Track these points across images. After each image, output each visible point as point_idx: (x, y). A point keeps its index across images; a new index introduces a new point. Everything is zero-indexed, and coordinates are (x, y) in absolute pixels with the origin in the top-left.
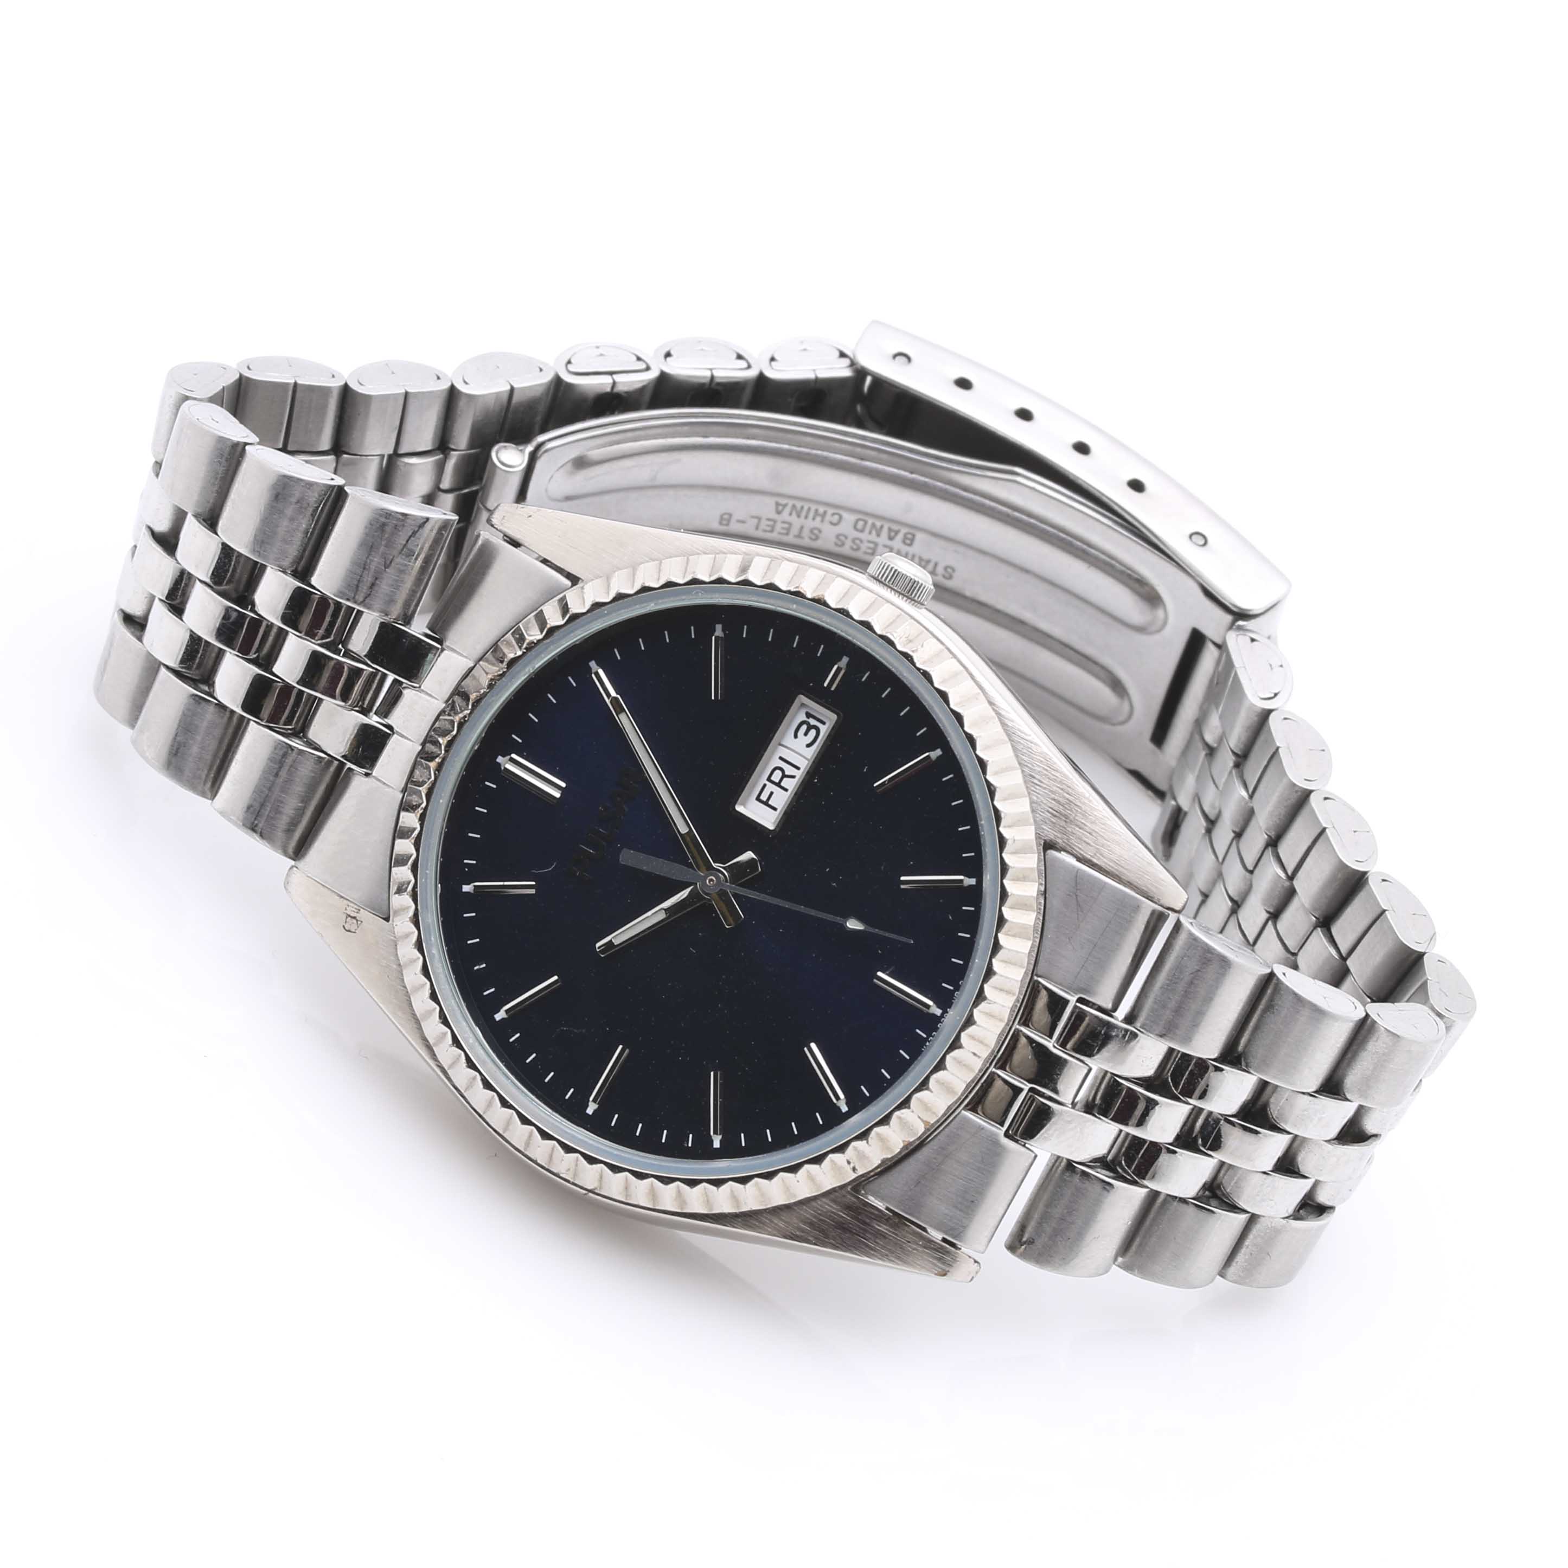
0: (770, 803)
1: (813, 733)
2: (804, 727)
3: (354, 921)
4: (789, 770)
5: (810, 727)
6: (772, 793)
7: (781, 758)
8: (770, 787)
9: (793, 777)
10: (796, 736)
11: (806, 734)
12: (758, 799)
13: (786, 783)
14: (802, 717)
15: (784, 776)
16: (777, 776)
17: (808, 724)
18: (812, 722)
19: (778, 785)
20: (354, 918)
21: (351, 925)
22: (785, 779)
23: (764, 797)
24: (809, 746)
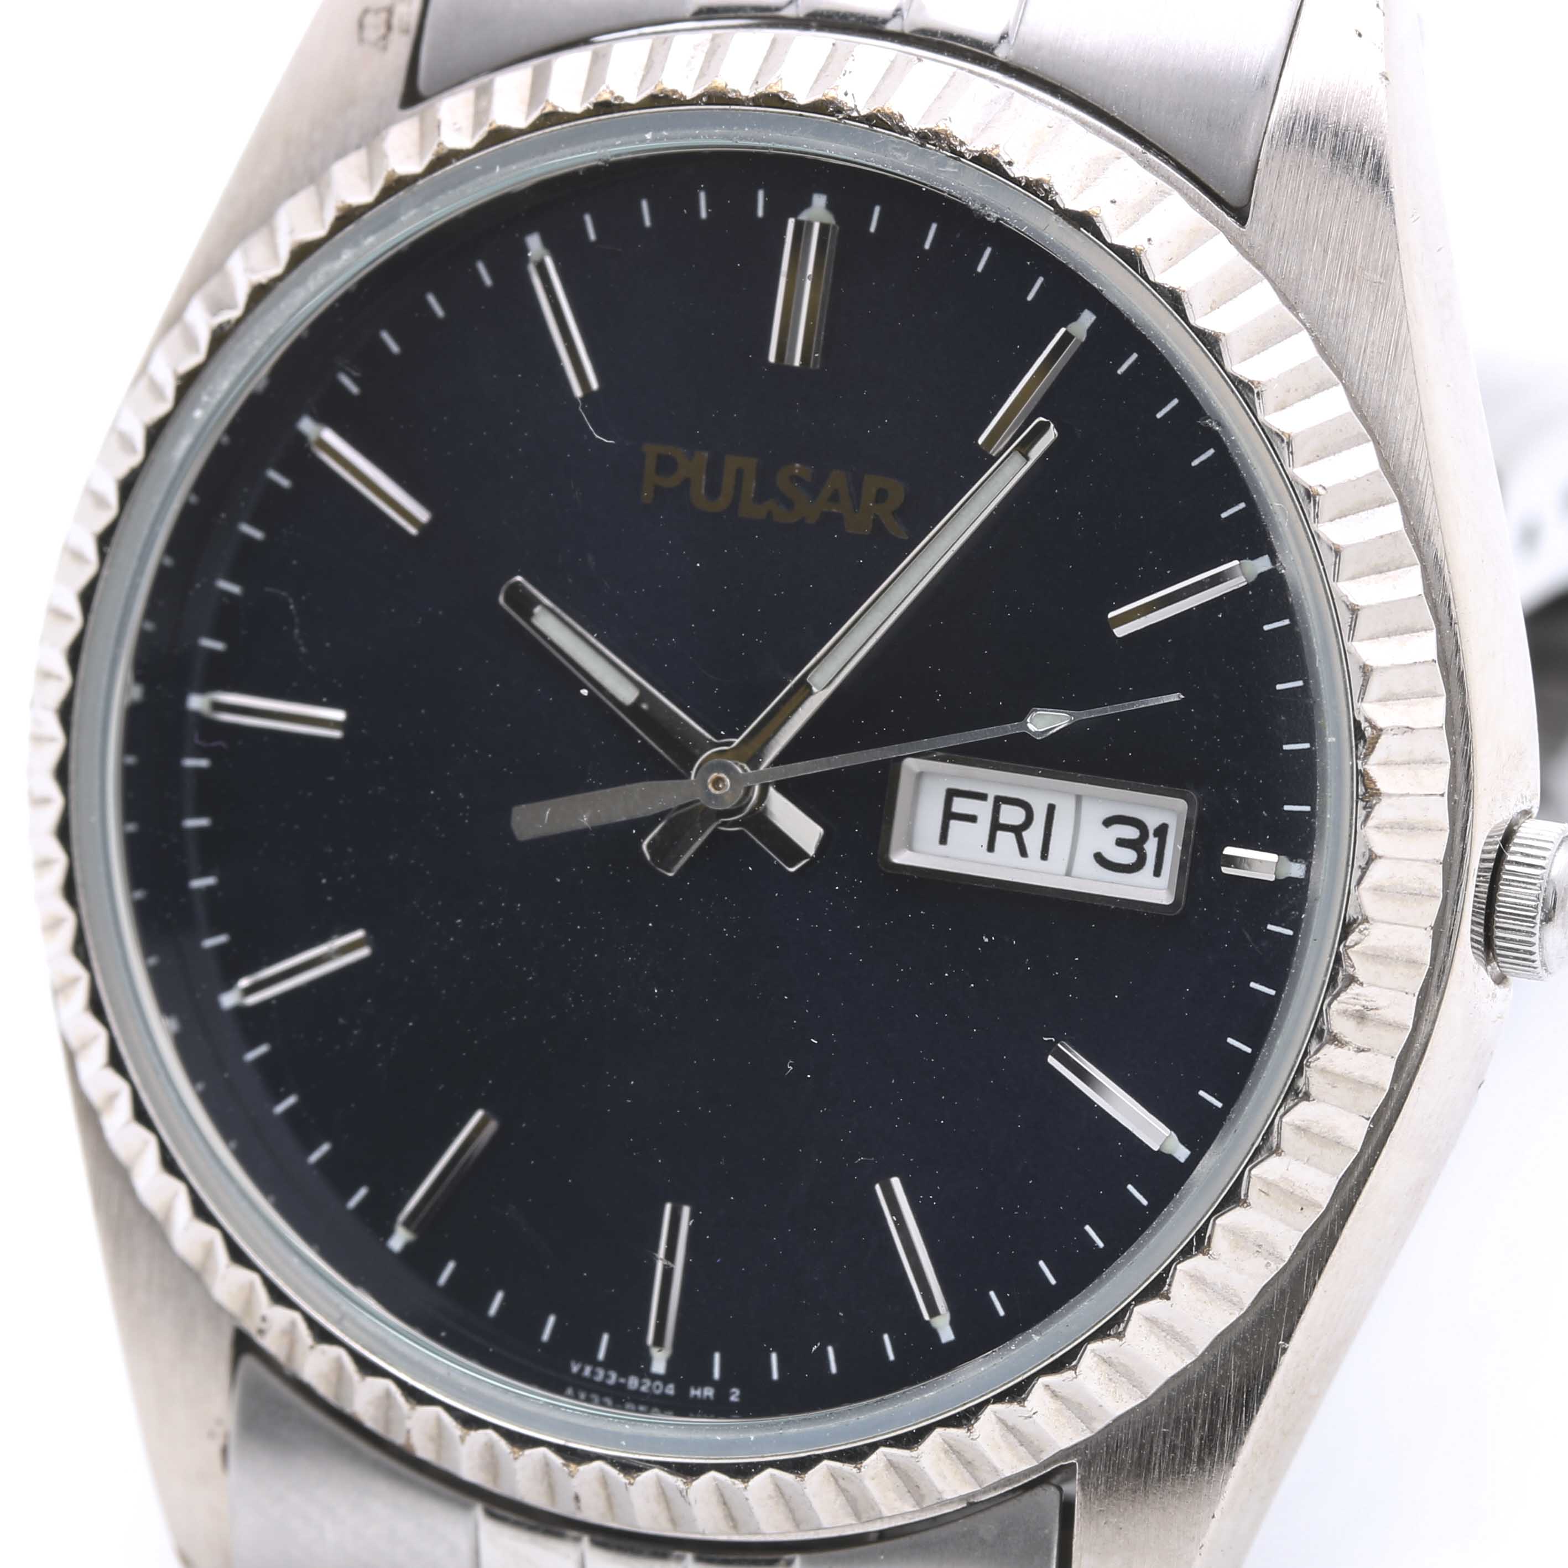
0: (954, 824)
1: (1128, 856)
2: (1131, 833)
3: (382, 30)
4: (1033, 837)
5: (1137, 845)
6: (972, 819)
7: (1051, 809)
8: (983, 810)
9: (1023, 853)
10: (1108, 822)
11: (1121, 843)
12: (952, 794)
13: (1006, 840)
14: (1152, 823)
15: (1018, 831)
16: (1012, 816)
17: (1144, 836)
18: (1151, 846)
19: (996, 826)
20: (389, 27)
21: (375, 24)
22: (1011, 836)
23: (960, 805)
24: (1100, 859)
